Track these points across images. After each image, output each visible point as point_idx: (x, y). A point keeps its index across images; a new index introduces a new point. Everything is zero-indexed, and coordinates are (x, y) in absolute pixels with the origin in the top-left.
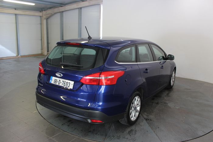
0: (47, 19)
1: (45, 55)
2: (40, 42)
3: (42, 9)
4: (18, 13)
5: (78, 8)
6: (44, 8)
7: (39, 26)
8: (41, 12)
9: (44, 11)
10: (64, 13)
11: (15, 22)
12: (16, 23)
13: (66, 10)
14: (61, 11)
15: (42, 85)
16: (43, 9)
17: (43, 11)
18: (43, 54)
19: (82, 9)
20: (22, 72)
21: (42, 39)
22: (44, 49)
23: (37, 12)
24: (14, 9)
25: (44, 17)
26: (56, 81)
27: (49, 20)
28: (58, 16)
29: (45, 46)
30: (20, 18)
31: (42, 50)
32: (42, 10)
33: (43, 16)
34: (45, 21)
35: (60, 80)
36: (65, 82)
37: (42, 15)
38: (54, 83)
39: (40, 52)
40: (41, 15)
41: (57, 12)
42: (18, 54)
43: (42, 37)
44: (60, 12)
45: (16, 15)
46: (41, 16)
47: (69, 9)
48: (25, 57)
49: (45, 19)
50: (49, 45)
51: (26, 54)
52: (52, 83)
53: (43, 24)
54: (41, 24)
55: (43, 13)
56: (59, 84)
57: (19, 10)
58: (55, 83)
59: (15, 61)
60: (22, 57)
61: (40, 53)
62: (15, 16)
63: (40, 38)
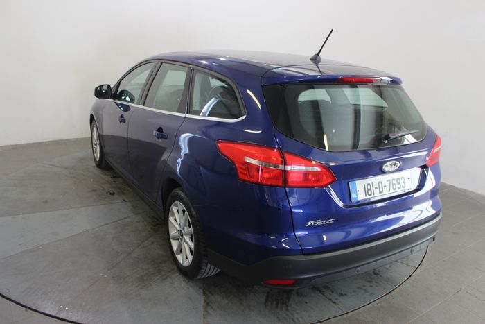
15: (331, 221)
26: (368, 189)
35: (379, 183)
36: (394, 180)
38: (368, 197)
52: (359, 199)
56: (380, 192)
58: (370, 195)
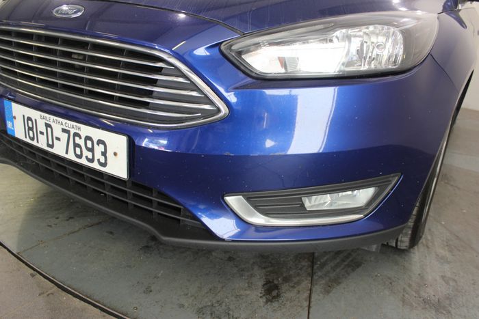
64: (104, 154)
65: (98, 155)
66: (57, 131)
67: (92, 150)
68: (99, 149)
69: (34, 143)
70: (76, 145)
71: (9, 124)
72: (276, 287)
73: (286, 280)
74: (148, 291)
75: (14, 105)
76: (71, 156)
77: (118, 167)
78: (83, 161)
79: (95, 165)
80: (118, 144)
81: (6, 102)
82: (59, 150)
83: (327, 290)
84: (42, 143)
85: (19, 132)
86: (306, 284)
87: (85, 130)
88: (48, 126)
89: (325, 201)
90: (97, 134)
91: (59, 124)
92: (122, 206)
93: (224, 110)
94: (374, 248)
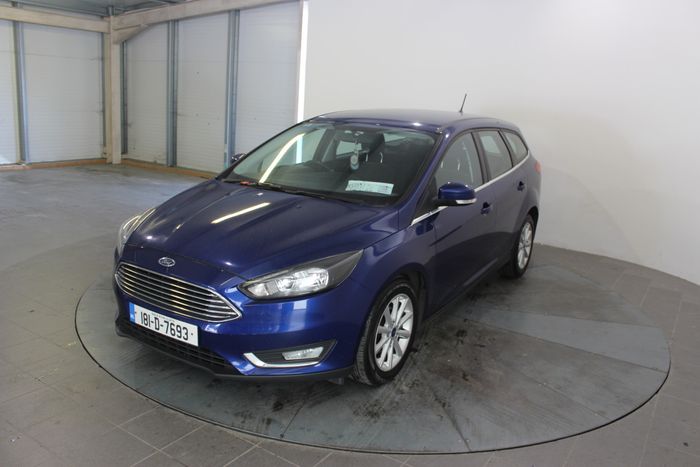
0: (124, 43)
1: (114, 162)
2: (98, 118)
3: (107, 9)
4: (21, 19)
5: (229, 11)
6: (113, 7)
7: (97, 65)
8: (102, 17)
9: (112, 17)
10: (180, 23)
11: (13, 49)
12: (17, 52)
13: (188, 15)
14: (170, 18)
16: (110, 9)
17: (109, 16)
18: (108, 161)
19: (242, 14)
20: (35, 215)
21: (104, 111)
22: (111, 143)
23: (89, 17)
24: (10, 5)
25: (115, 35)
27: (130, 48)
28: (160, 35)
29: (114, 133)
30: (29, 34)
31: (104, 145)
32: (108, 12)
33: (109, 33)
34: (116, 51)
37: (106, 31)
39: (97, 154)
40: (102, 30)
41: (157, 21)
42: (23, 157)
43: (104, 102)
44: (168, 22)
45: (15, 23)
46: (102, 33)
47: (197, 13)
48: (45, 168)
49: (116, 43)
50: (130, 131)
51: (51, 157)
53: (110, 58)
54: (103, 59)
55: (109, 22)
57: (25, 7)
59: (12, 179)
60: (36, 166)
61: (100, 156)
62: (12, 29)
63: (99, 107)
64: (186, 334)
65: (183, 334)
66: (162, 321)
67: (180, 332)
68: (184, 332)
69: (147, 327)
70: (172, 329)
71: (132, 316)
72: (281, 405)
73: (288, 401)
74: (209, 406)
75: (136, 306)
76: (169, 335)
77: (193, 340)
78: (175, 337)
79: (182, 339)
80: (193, 329)
81: (131, 304)
82: (162, 331)
83: (311, 407)
84: (152, 327)
85: (138, 320)
86: (301, 403)
87: (177, 322)
88: (156, 318)
89: (298, 354)
90: (183, 324)
91: (162, 318)
92: (196, 360)
93: (240, 314)
94: (340, 381)
